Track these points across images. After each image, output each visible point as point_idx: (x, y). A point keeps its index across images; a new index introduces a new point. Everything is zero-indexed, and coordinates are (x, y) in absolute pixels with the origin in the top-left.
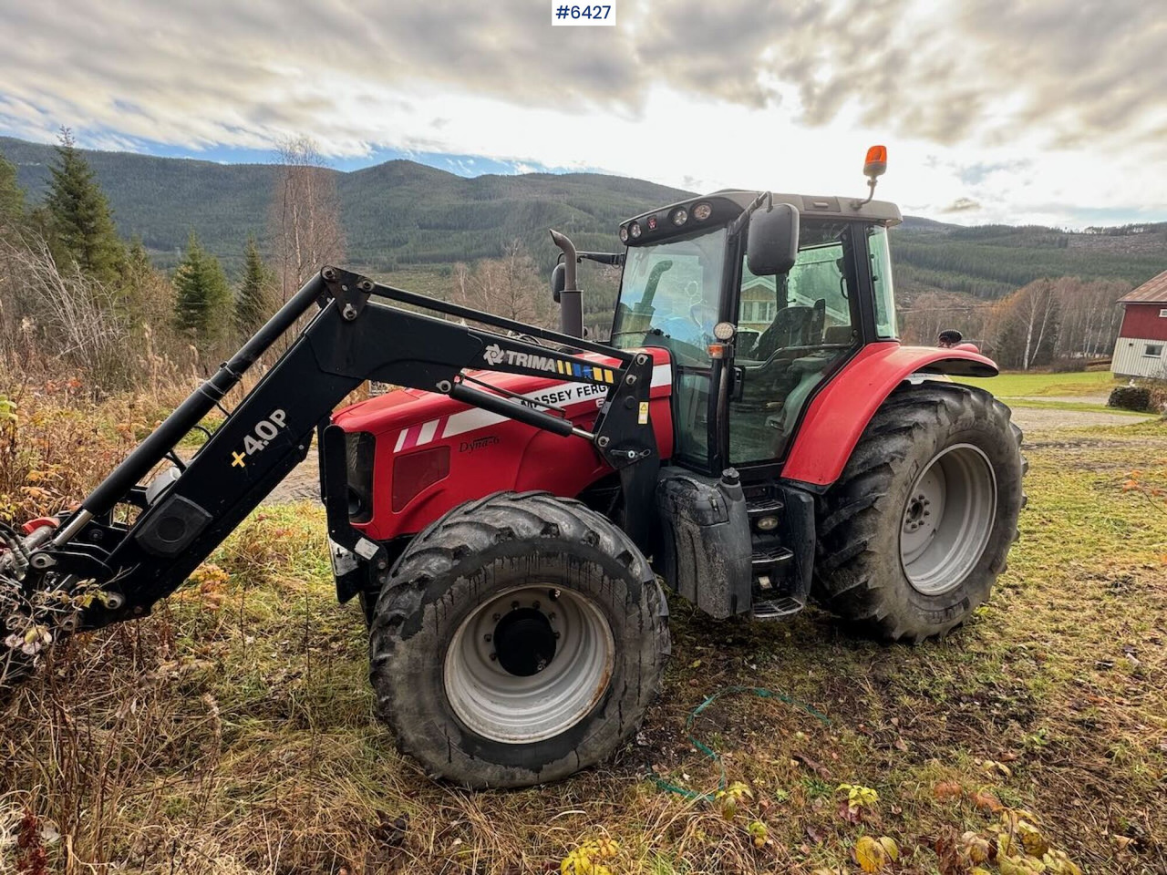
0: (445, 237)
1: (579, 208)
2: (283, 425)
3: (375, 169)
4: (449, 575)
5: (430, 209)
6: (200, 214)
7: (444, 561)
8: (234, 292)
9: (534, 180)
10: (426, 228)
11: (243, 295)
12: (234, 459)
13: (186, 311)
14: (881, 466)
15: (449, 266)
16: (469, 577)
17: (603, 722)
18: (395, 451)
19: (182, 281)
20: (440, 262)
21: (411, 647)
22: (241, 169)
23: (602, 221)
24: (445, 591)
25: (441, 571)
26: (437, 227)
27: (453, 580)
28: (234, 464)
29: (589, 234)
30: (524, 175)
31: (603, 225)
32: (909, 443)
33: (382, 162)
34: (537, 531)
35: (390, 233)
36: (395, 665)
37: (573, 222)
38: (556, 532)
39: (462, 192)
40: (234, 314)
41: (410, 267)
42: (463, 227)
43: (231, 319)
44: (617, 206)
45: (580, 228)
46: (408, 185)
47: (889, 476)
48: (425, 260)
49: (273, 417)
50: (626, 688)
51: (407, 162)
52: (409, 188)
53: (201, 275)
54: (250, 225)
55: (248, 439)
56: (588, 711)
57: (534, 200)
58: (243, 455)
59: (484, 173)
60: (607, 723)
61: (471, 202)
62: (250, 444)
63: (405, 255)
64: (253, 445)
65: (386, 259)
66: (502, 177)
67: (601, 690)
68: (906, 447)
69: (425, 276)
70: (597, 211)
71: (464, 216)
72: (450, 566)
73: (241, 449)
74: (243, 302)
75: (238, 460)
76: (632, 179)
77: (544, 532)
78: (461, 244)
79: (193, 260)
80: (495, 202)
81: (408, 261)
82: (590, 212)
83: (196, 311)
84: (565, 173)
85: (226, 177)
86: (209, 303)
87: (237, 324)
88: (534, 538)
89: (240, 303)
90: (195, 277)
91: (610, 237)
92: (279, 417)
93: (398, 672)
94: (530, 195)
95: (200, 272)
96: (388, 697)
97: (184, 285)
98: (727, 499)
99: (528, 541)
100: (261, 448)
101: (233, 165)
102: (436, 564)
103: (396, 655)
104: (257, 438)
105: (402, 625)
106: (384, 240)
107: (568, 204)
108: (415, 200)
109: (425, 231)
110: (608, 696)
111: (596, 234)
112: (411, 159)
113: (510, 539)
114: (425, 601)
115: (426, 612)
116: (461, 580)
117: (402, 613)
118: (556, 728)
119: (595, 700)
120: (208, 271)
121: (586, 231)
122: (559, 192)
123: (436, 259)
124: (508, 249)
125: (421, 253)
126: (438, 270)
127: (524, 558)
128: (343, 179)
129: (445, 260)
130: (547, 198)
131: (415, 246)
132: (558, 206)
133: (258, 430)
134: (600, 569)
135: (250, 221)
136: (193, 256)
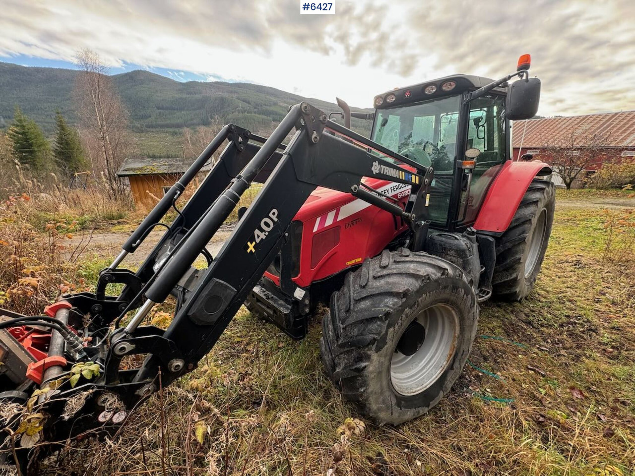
0: (172, 114)
1: (243, 101)
2: (276, 220)
3: (127, 75)
4: (400, 308)
5: (161, 98)
6: (13, 96)
7: (396, 300)
8: (51, 142)
9: (218, 85)
10: (160, 109)
11: (57, 145)
12: (248, 247)
13: (20, 154)
14: (527, 221)
15: (177, 130)
16: (410, 308)
17: (453, 371)
18: (314, 231)
19: (14, 136)
20: (171, 128)
21: (380, 356)
22: (38, 70)
23: (255, 108)
24: (399, 318)
25: (396, 307)
26: (167, 109)
27: (402, 311)
28: (249, 251)
29: (250, 114)
30: (212, 82)
31: (256, 110)
32: (536, 209)
33: (130, 71)
34: (439, 275)
35: (139, 111)
36: (371, 368)
37: (241, 108)
38: (446, 274)
39: (179, 90)
40: (53, 156)
41: (154, 130)
42: (181, 109)
43: (51, 159)
44: (262, 100)
45: (245, 112)
46: (147, 85)
47: (530, 225)
48: (162, 126)
49: (271, 215)
50: (463, 351)
51: (145, 72)
52: (148, 86)
53: (27, 132)
54: (49, 104)
55: (257, 232)
56: (445, 368)
57: (219, 96)
58: (254, 243)
59: (191, 80)
60: (455, 372)
61: (185, 96)
62: (258, 235)
63: (150, 124)
64: (260, 236)
65: (139, 126)
66: (201, 83)
67: (451, 355)
68: (535, 211)
69: (163, 135)
70: (252, 103)
71: (182, 103)
72: (400, 303)
73: (252, 239)
74: (58, 149)
75: (251, 247)
76: (268, 87)
77: (442, 274)
78: (182, 118)
79: (20, 123)
80: (198, 96)
81: (152, 127)
82: (249, 103)
83: (27, 154)
84: (234, 82)
85: (28, 75)
86: (36, 149)
87: (56, 162)
88: (439, 278)
89: (56, 149)
90: (23, 134)
91: (260, 116)
92: (274, 214)
93: (372, 372)
94: (217, 93)
95: (27, 131)
96: (364, 388)
97: (16, 138)
98: (471, 243)
99: (436, 281)
100: (264, 237)
101: (32, 67)
102: (391, 303)
103: (372, 363)
104: (262, 230)
105: (376, 344)
106: (137, 115)
107: (237, 99)
108: (153, 93)
109: (159, 110)
110: (455, 357)
111: (253, 114)
112: (147, 70)
113: (428, 281)
114: (389, 326)
115: (389, 333)
116: (407, 310)
117: (376, 337)
118: (431, 380)
119: (448, 361)
120: (32, 130)
121: (247, 113)
122: (232, 92)
123: (168, 126)
124: (213, 120)
125: (160, 122)
126: (171, 132)
127: (435, 291)
128: (107, 79)
129: (173, 127)
130: (226, 95)
131: (156, 118)
132: (232, 99)
133: (262, 225)
134: (463, 291)
135: (49, 102)
136: (20, 121)
